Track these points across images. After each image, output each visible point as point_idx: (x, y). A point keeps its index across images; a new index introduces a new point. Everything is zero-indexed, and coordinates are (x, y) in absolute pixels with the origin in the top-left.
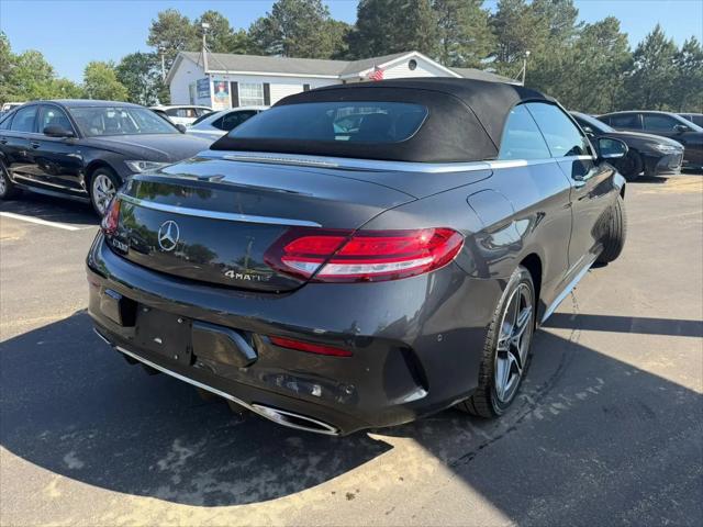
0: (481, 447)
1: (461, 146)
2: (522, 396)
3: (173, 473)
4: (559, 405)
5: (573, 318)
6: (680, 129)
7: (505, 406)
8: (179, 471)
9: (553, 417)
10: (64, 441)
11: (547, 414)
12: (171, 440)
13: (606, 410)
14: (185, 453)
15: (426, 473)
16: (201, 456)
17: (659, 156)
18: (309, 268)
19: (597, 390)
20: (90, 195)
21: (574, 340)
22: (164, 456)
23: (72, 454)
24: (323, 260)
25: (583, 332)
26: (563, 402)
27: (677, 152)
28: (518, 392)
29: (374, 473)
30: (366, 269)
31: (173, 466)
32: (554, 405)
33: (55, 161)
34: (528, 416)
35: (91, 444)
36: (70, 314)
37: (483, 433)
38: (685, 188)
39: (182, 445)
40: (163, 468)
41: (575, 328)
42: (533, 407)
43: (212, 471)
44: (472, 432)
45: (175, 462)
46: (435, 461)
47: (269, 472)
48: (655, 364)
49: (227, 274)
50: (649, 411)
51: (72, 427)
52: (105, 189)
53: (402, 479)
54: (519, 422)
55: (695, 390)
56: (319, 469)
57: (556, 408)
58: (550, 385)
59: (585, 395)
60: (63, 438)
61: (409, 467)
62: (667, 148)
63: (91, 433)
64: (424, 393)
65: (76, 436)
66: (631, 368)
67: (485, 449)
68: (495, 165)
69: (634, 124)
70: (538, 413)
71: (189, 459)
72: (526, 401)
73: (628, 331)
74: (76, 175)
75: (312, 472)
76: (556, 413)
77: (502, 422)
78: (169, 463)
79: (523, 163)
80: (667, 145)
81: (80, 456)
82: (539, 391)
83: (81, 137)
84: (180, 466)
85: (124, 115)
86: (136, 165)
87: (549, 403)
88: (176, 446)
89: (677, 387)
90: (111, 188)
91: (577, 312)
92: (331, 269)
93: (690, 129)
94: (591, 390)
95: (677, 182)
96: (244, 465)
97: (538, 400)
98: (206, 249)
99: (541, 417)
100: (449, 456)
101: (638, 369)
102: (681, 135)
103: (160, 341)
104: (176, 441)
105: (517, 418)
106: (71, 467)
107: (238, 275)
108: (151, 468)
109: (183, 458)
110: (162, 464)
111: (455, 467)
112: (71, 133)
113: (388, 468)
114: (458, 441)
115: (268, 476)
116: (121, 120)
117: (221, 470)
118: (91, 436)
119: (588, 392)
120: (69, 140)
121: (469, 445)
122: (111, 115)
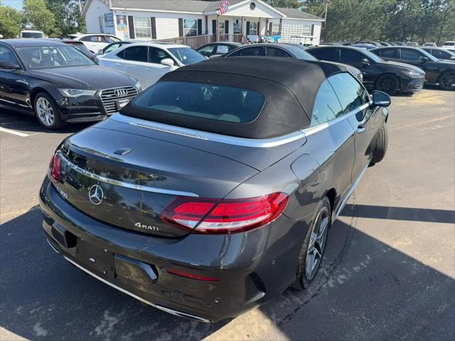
0: (296, 310)
2: (321, 270)
3: (105, 337)
4: (343, 277)
5: (353, 208)
6: (423, 59)
7: (310, 282)
8: (109, 335)
9: (340, 286)
10: (33, 315)
11: (336, 283)
12: (103, 311)
13: (371, 280)
14: (112, 321)
15: (263, 331)
16: (122, 323)
17: (410, 79)
19: (366, 264)
20: (34, 110)
21: (353, 226)
22: (99, 324)
23: (38, 324)
25: (359, 218)
26: (346, 274)
27: (421, 77)
28: (319, 267)
29: (232, 332)
31: (105, 331)
32: (341, 276)
33: (7, 84)
34: (324, 286)
35: (51, 317)
37: (298, 300)
38: (427, 101)
39: (110, 315)
40: (98, 334)
41: (353, 216)
42: (328, 279)
43: (130, 334)
44: (291, 299)
45: (106, 328)
46: (268, 321)
47: (167, 334)
48: (401, 243)
49: (136, 225)
50: (396, 280)
51: (37, 303)
52: (45, 107)
53: (248, 336)
54: (319, 290)
55: (423, 263)
56: (197, 331)
57: (341, 279)
58: (338, 261)
59: (358, 268)
60: (31, 312)
61: (253, 327)
62: (415, 74)
63: (50, 308)
64: (264, 294)
65: (40, 310)
66: (387, 246)
67: (298, 311)
68: (308, 132)
69: (394, 54)
70: (331, 283)
71: (115, 326)
72: (324, 274)
73: (386, 218)
74: (24, 94)
75: (194, 333)
76: (341, 282)
77: (309, 290)
78: (102, 330)
80: (415, 72)
81: (45, 326)
82: (331, 265)
83: (25, 70)
84: (109, 332)
85: (55, 51)
86: (66, 92)
87: (337, 276)
88: (106, 316)
89: (412, 260)
90: (49, 107)
91: (355, 204)
92: (205, 226)
93: (430, 59)
94: (362, 264)
95: (420, 96)
96: (151, 328)
97: (331, 273)
99: (332, 286)
100: (277, 318)
101: (391, 248)
102: (424, 64)
103: (93, 260)
104: (106, 312)
105: (318, 287)
106: (39, 334)
107: (143, 226)
108: (91, 333)
109: (111, 325)
110: (98, 330)
111: (280, 326)
112: (18, 66)
113: (240, 328)
114: (282, 306)
115: (166, 337)
116: (53, 56)
117: (136, 333)
118: (50, 310)
119: (361, 266)
120: (17, 72)
121: (288, 308)
122: (46, 52)
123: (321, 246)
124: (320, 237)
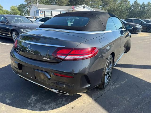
0: (101, 95)
1: (97, 28)
2: (110, 83)
3: (32, 103)
4: (118, 85)
5: (120, 65)
6: (141, 22)
7: (106, 86)
8: (33, 103)
9: (117, 88)
10: (6, 96)
11: (115, 87)
12: (31, 95)
13: (128, 86)
14: (34, 98)
15: (89, 102)
16: (38, 99)
17: (137, 28)
18: (63, 57)
19: (126, 81)
20: (12, 37)
21: (120, 70)
22: (30, 99)
23: (8, 99)
24: (66, 55)
25: (122, 68)
26: (119, 84)
27: (141, 28)
28: (109, 82)
29: (78, 102)
30: (77, 57)
31: (32, 102)
32: (117, 85)
33: (4, 29)
34: (111, 88)
35: (12, 96)
36: (7, 65)
37: (102, 92)
38: (143, 35)
40: (29, 102)
41: (120, 67)
42: (112, 86)
43: (41, 102)
44: (99, 92)
45: (32, 100)
46: (91, 99)
47: (54, 102)
48: (138, 75)
50: (137, 86)
51: (8, 92)
52: (15, 35)
53: (84, 103)
54: (109, 89)
55: (147, 81)
56: (65, 102)
57: (117, 86)
58: (116, 80)
59: (123, 83)
60: (6, 95)
61: (86, 100)
62: (138, 27)
63: (12, 94)
64: (90, 85)
65: (9, 95)
66: (133, 76)
67: (102, 96)
68: (105, 32)
69: (132, 21)
70: (114, 87)
71: (35, 100)
72: (111, 84)
73: (132, 68)
74: (8, 32)
76: (117, 87)
77: (106, 89)
78: (31, 101)
79: (111, 31)
80: (139, 26)
81: (10, 100)
82: (113, 82)
83: (9, 23)
84: (33, 101)
85: (19, 18)
86: (22, 30)
87: (116, 85)
88: (32, 97)
89: (143, 80)
90: (17, 35)
91: (121, 64)
92: (68, 57)
93: (143, 22)
94: (125, 81)
95: (141, 34)
96: (48, 101)
97: (113, 84)
98: (38, 52)
99: (114, 88)
100: (94, 98)
101: (134, 76)
102: (141, 24)
103: (28, 74)
104: (32, 95)
105: (109, 88)
106: (8, 102)
108: (26, 102)
109: (34, 99)
110: (29, 101)
111: (96, 100)
112: (7, 22)
113: (81, 101)
114: (96, 94)
115: (54, 104)
116: (18, 20)
117: (43, 102)
118: (12, 95)
120: (7, 24)
121: (98, 95)
122: (16, 18)
123: (110, 74)
124: (109, 70)
